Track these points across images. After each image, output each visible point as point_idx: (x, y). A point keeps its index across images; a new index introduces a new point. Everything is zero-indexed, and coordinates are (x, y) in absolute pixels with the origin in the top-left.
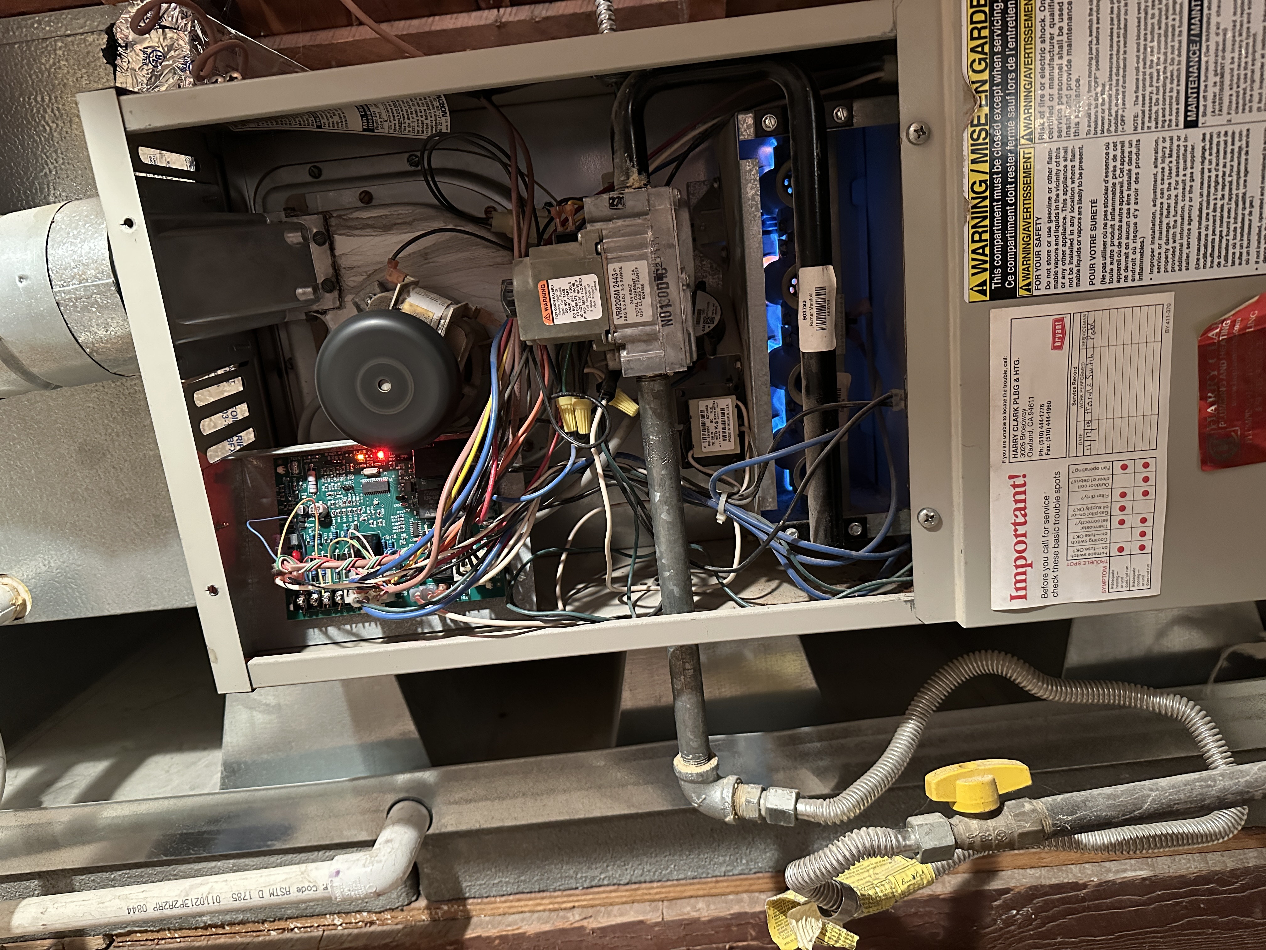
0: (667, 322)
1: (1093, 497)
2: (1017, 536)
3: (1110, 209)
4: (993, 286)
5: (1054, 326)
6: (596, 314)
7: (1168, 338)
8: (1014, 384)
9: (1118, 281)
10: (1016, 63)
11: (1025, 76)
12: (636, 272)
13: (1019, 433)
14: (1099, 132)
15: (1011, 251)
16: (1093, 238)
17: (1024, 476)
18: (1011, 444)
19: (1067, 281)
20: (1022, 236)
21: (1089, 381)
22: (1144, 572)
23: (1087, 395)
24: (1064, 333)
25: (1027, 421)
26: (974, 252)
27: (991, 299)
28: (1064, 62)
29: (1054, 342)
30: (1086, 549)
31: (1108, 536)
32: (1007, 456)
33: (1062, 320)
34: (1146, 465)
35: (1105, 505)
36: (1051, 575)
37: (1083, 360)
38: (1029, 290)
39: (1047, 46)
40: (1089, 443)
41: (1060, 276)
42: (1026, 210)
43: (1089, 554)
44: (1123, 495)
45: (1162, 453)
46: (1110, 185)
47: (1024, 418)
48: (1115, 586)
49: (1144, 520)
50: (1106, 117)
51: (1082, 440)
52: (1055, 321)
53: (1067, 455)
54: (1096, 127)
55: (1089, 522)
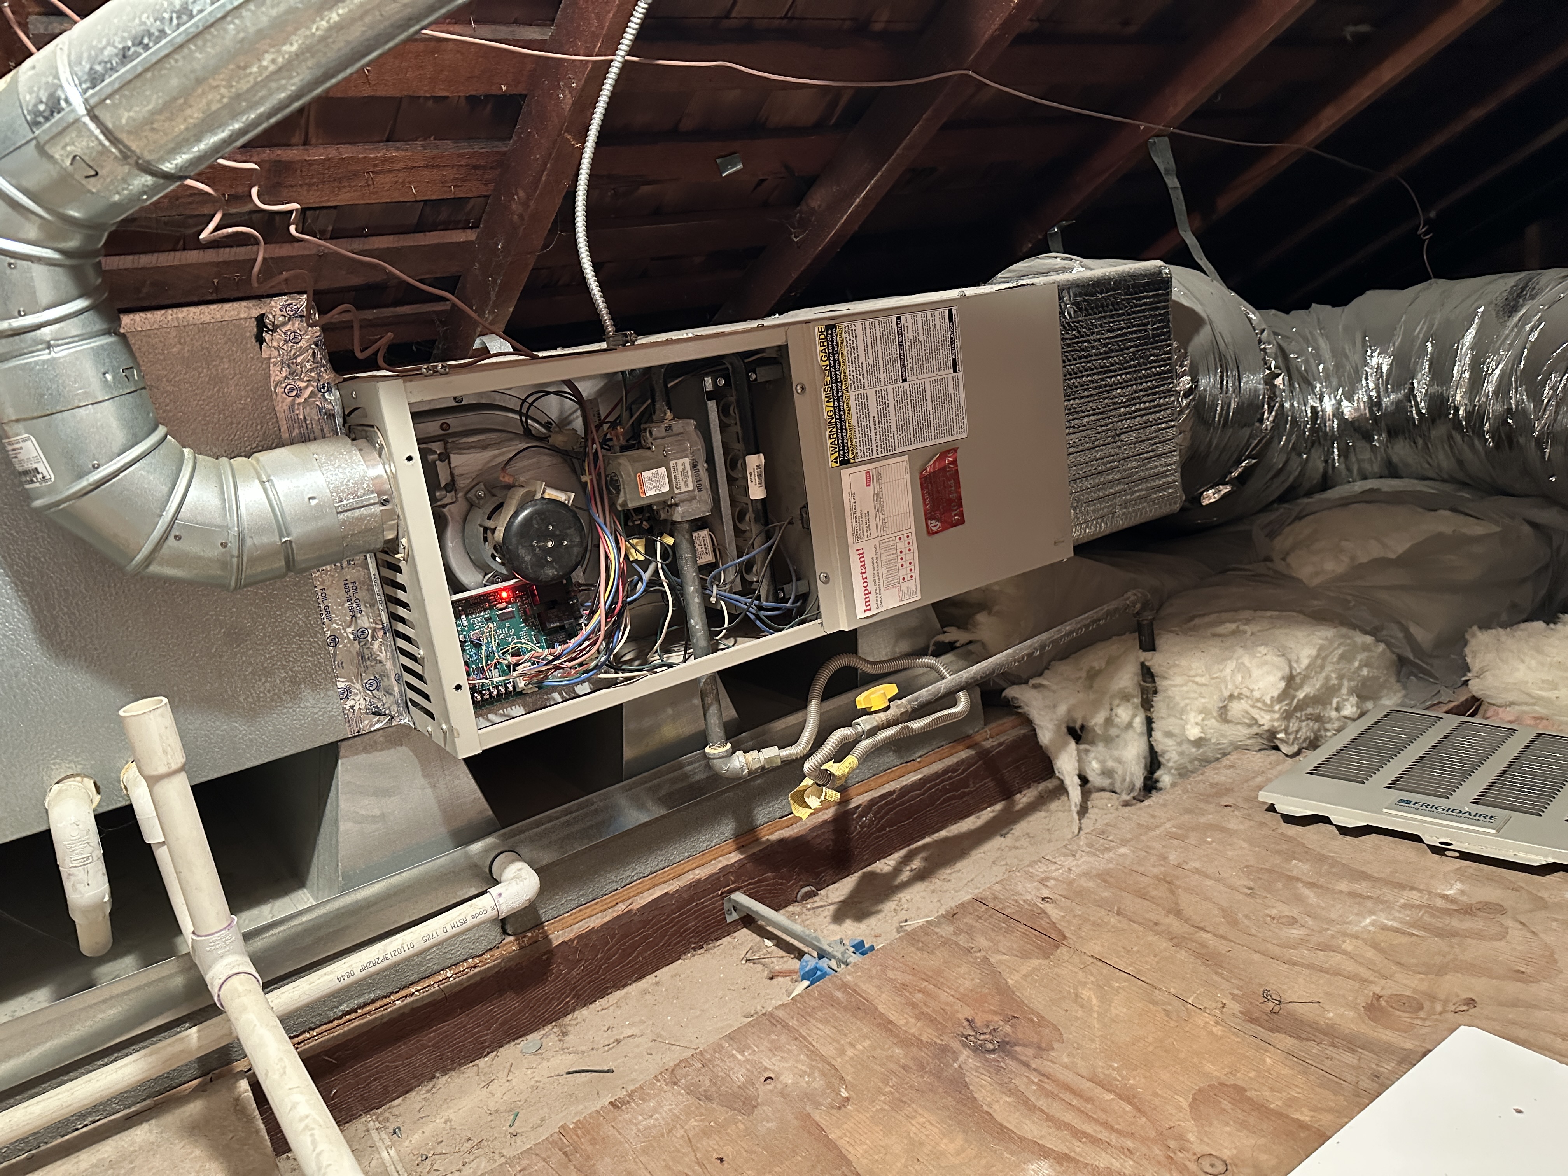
0: (700, 490)
1: (890, 555)
2: (863, 579)
3: (880, 420)
4: (841, 459)
5: (866, 476)
6: (666, 488)
7: (908, 476)
8: (854, 505)
9: (887, 452)
10: (838, 357)
12: (683, 464)
13: (858, 529)
15: (846, 442)
16: (876, 433)
17: (862, 549)
18: (856, 533)
19: (868, 454)
20: (849, 434)
21: (882, 500)
22: (914, 589)
23: (882, 506)
24: (870, 479)
26: (831, 443)
27: (840, 465)
28: (856, 355)
29: (867, 483)
30: (891, 581)
31: (898, 573)
32: (855, 540)
33: (869, 473)
34: (908, 537)
35: (895, 558)
36: (879, 596)
37: (878, 490)
38: (855, 460)
40: (885, 529)
41: (865, 452)
42: (849, 423)
44: (901, 552)
45: (913, 530)
46: (879, 409)
47: (859, 521)
48: (904, 598)
49: (910, 563)
51: (882, 528)
52: (866, 473)
53: (878, 536)
54: (871, 384)
55: (890, 567)
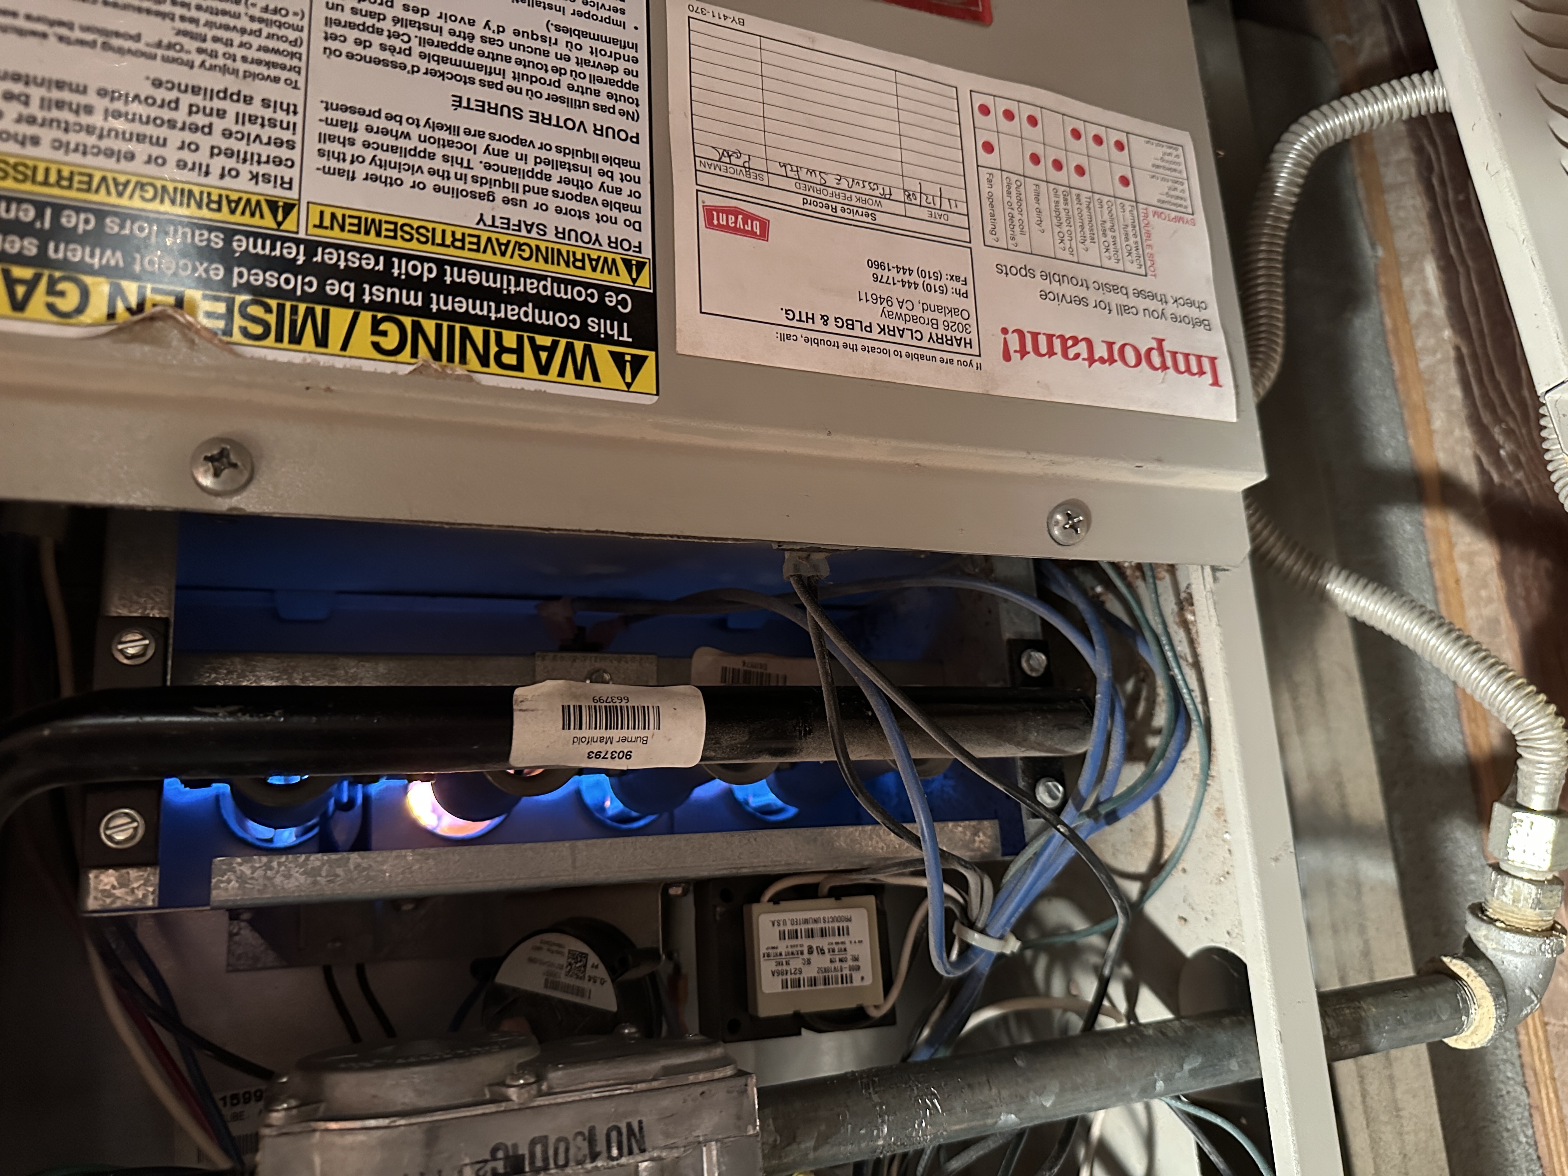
1: (1039, 212)
2: (1112, 361)
3: (479, 75)
4: (625, 338)
5: (720, 227)
7: (754, 23)
8: (832, 327)
9: (636, 88)
10: (78, 210)
11: (120, 194)
13: (927, 330)
14: (295, 62)
15: (550, 290)
16: (537, 118)
17: (1005, 331)
18: (945, 347)
19: (627, 187)
20: (517, 260)
21: (831, 181)
22: (1159, 152)
23: (855, 188)
24: (736, 212)
25: (904, 311)
26: (544, 369)
27: (654, 347)
28: (101, 104)
29: (751, 234)
30: (1127, 239)
31: (1105, 199)
32: (968, 359)
33: (709, 211)
34: (985, 110)
35: (1052, 193)
36: (1171, 308)
37: (791, 185)
38: (640, 266)
39: (47, 135)
40: (945, 202)
41: (613, 198)
42: (459, 242)
43: (1135, 235)
44: (1035, 159)
45: (966, 80)
46: (424, 64)
47: (899, 317)
48: (1182, 202)
49: (1076, 134)
50: (263, 42)
51: (939, 215)
52: (710, 224)
53: (967, 244)
54: (283, 67)
55: (1082, 227)
